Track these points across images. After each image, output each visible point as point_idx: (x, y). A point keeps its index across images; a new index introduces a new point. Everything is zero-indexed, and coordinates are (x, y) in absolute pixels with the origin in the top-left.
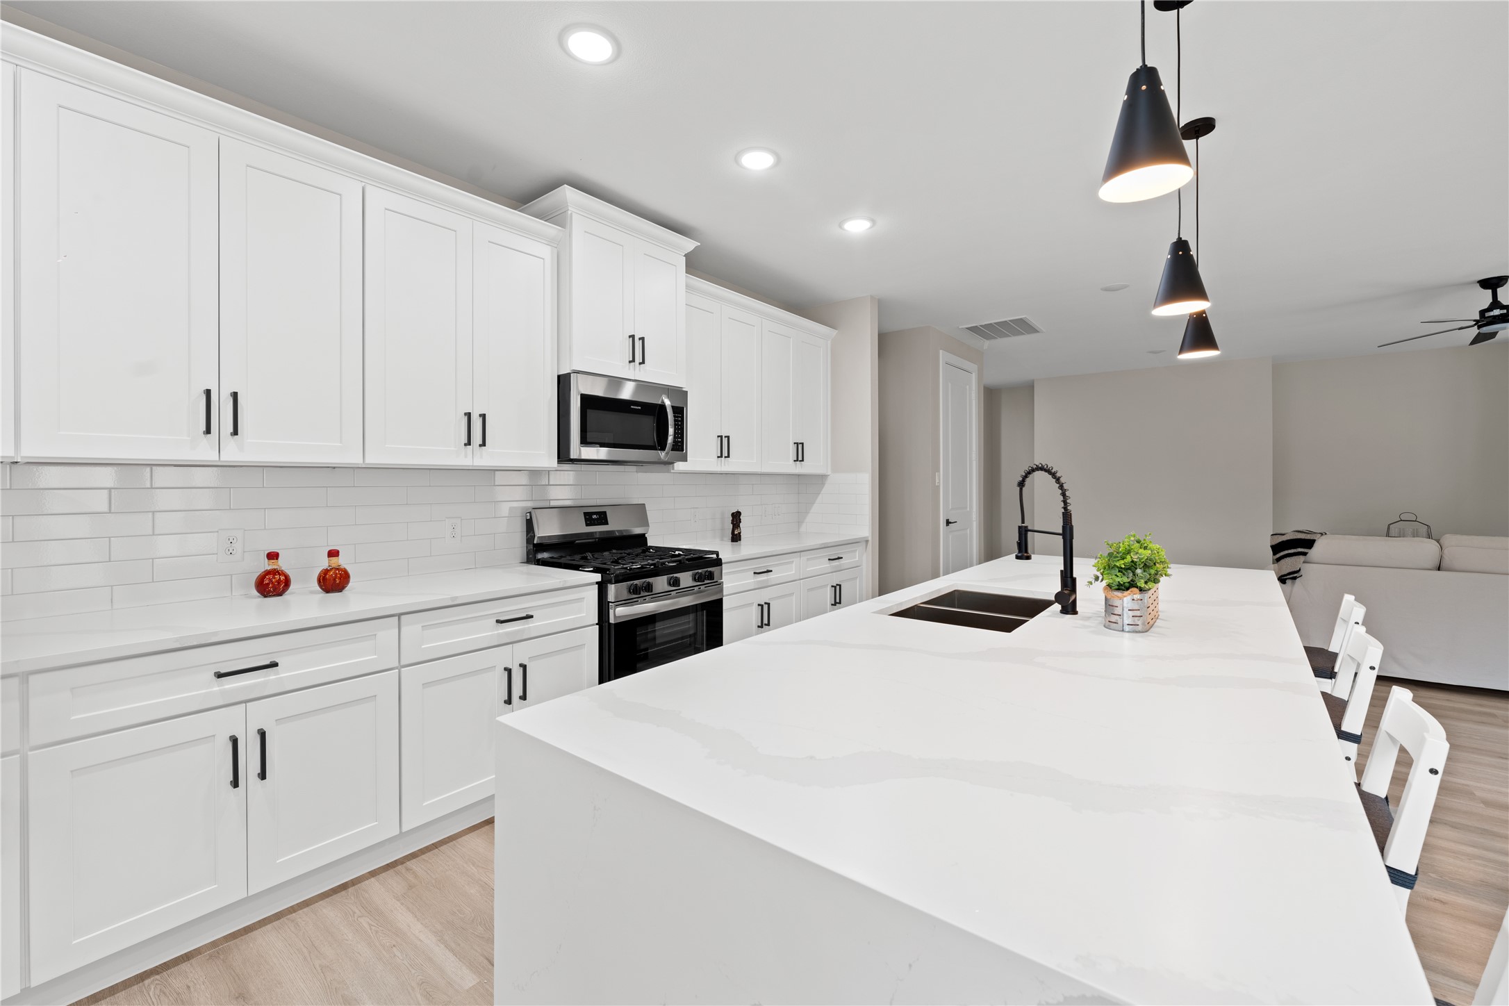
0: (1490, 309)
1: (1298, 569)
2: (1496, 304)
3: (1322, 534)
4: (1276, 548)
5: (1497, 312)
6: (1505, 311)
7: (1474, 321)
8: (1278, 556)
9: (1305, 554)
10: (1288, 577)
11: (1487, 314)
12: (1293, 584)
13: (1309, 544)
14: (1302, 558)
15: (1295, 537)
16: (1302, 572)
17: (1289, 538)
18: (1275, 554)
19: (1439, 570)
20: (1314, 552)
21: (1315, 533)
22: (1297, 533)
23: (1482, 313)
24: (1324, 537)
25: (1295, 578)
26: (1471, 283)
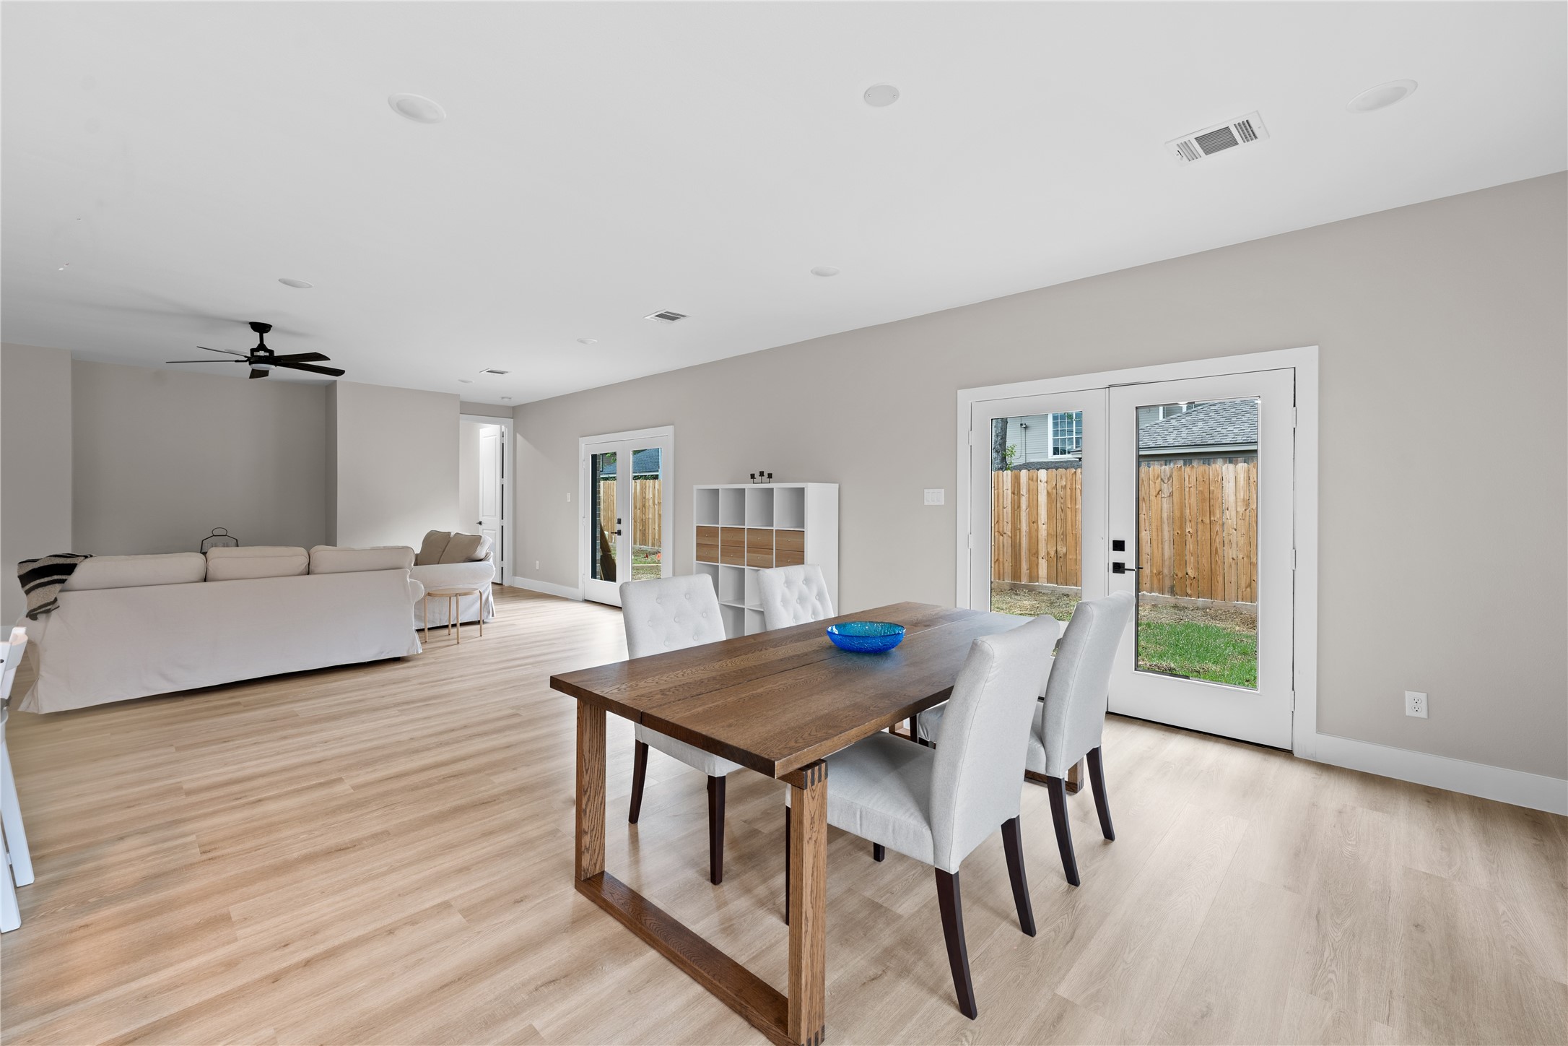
0: (258, 349)
1: (53, 600)
2: (262, 347)
3: (86, 557)
4: (25, 579)
5: (262, 353)
6: (267, 354)
7: (246, 357)
8: (27, 587)
9: (63, 581)
10: (39, 611)
11: (256, 354)
12: (48, 618)
13: (69, 569)
14: (58, 587)
15: (50, 563)
16: (59, 602)
17: (42, 565)
18: (23, 585)
19: (205, 580)
20: (75, 579)
21: (78, 556)
22: (53, 558)
23: (253, 351)
24: (87, 560)
25: (48, 612)
26: (244, 323)
